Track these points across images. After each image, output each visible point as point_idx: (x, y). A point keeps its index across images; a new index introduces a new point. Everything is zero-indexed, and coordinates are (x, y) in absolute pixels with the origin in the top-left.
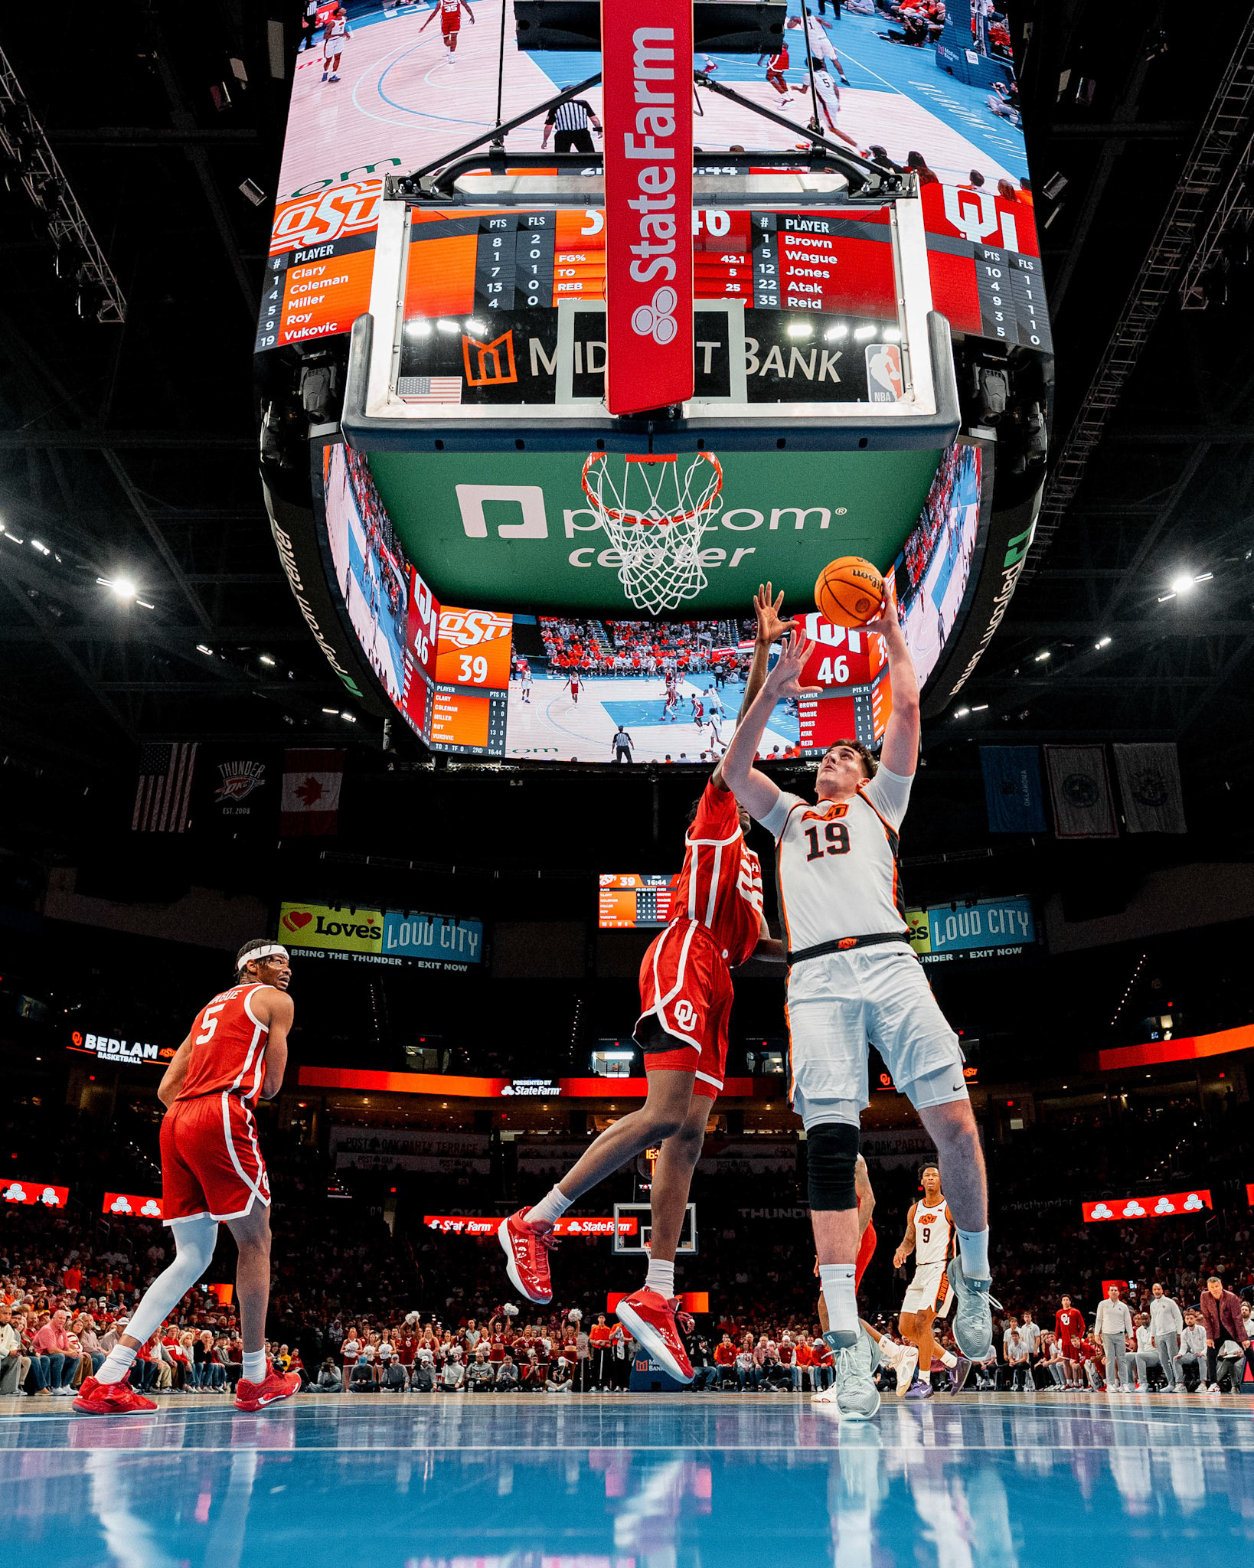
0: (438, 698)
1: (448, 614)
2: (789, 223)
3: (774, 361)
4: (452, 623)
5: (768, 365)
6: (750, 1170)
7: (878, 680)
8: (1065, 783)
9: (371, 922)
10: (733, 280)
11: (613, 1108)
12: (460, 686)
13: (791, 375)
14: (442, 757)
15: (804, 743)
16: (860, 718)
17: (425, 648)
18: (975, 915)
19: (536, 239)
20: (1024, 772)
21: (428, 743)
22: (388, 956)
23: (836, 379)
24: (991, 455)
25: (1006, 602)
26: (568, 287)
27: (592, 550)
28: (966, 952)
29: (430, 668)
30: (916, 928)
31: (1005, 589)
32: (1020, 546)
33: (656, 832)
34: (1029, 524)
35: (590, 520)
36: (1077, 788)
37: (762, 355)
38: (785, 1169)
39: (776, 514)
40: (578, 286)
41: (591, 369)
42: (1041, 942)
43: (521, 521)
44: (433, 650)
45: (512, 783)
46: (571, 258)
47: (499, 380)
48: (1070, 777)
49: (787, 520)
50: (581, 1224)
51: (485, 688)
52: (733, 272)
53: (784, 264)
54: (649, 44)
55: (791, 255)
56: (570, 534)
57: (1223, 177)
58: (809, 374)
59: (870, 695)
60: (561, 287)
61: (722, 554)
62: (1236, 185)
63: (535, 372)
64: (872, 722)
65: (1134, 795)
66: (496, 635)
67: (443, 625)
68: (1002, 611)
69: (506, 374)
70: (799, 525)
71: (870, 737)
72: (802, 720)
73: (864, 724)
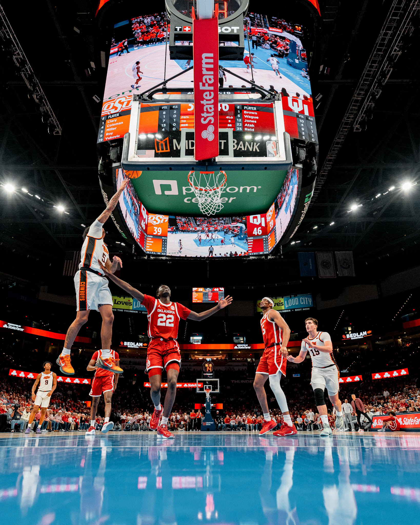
0: (148, 239)
1: (151, 216)
2: (245, 107)
3: (241, 146)
4: (152, 218)
5: (239, 147)
6: (234, 369)
7: (270, 234)
8: (322, 263)
9: (129, 301)
10: (230, 123)
11: (196, 352)
12: (153, 235)
13: (246, 150)
14: (149, 255)
15: (249, 251)
17: (144, 225)
18: (297, 299)
19: (175, 112)
20: (310, 260)
21: (145, 251)
22: (134, 310)
23: (258, 151)
24: (301, 171)
25: (305, 212)
26: (184, 125)
27: (191, 198)
28: (294, 309)
29: (146, 231)
30: (280, 303)
31: (305, 209)
32: (309, 197)
33: (208, 275)
34: (311, 191)
35: (190, 190)
36: (325, 264)
37: (238, 144)
38: (244, 369)
39: (242, 188)
40: (187, 125)
41: (190, 148)
42: (315, 306)
43: (170, 190)
44: (146, 226)
45: (168, 262)
46: (185, 117)
47: (165, 151)
48: (323, 261)
49: (245, 190)
50: (187, 385)
51: (161, 236)
52: (230, 121)
53: (244, 119)
54: (206, 58)
55: (246, 116)
56: (184, 194)
57: (365, 95)
58: (251, 149)
59: (268, 238)
60: (182, 125)
61: (227, 199)
62: (369, 97)
63: (175, 149)
64: (268, 246)
65: (341, 266)
66: (164, 222)
67: (149, 219)
69: (167, 149)
70: (248, 191)
71: (267, 250)
72: (249, 245)
73: (266, 246)
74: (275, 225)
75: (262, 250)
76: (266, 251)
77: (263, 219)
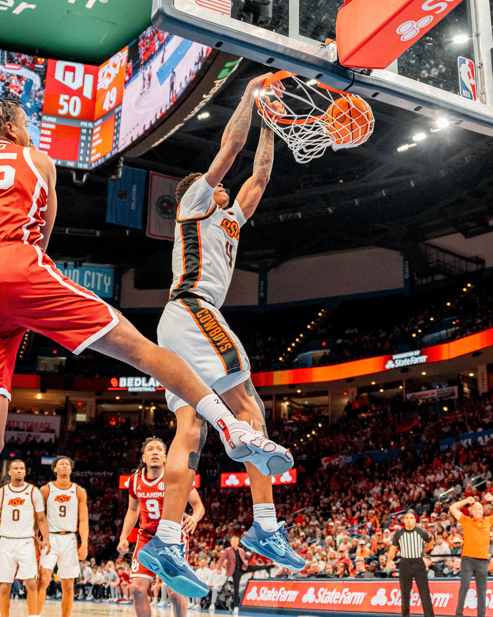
7: (100, 121)
8: (159, 199)
16: (82, 144)
18: (76, 273)
20: (135, 186)
25: (208, 99)
31: (211, 91)
32: (231, 68)
36: (165, 204)
42: (116, 298)
48: (162, 197)
59: (92, 130)
64: (91, 149)
68: (204, 104)
71: (87, 159)
72: (42, 135)
73: (86, 148)
74: (119, 103)
75: (75, 159)
76: (84, 162)
77: (89, 78)
